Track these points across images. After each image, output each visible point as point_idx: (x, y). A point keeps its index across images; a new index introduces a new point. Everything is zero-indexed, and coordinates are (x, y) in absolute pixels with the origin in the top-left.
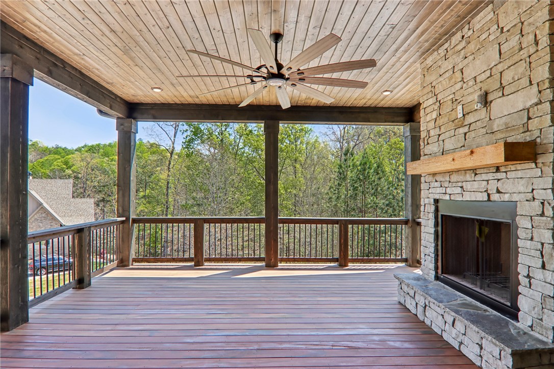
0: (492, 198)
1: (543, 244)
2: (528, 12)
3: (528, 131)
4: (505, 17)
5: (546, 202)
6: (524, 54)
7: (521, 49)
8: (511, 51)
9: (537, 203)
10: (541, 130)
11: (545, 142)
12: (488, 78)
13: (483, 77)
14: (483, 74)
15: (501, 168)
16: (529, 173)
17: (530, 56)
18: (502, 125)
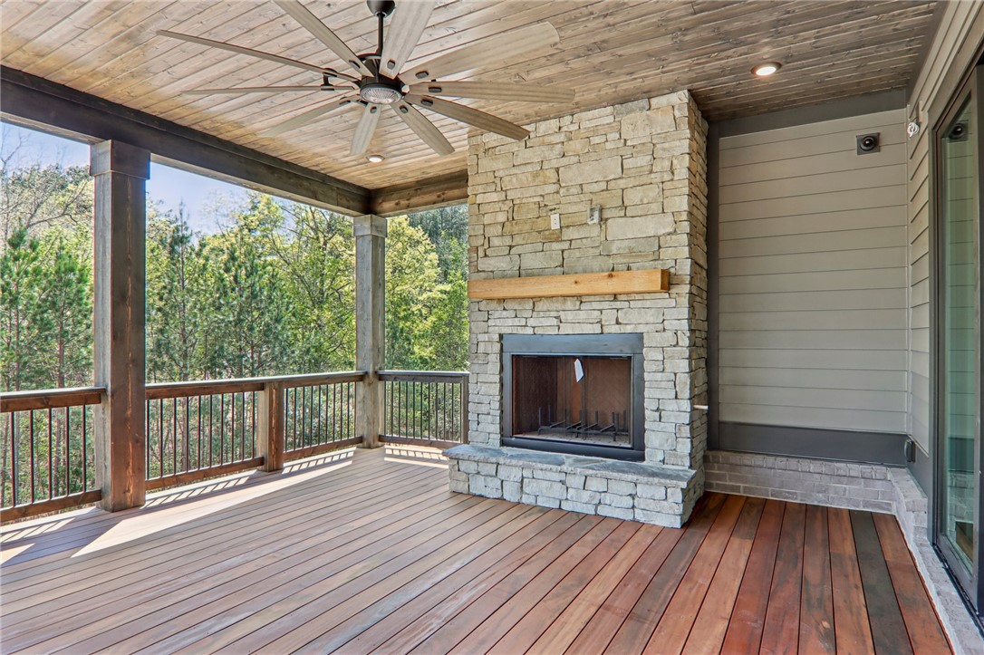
0: (606, 330)
1: (675, 374)
2: (663, 136)
3: (659, 259)
4: (633, 130)
5: (679, 333)
6: (655, 178)
7: (651, 172)
8: (638, 170)
9: (669, 334)
10: (676, 260)
11: (680, 273)
12: (603, 191)
13: (596, 188)
14: (595, 185)
15: (618, 296)
16: (660, 303)
17: (663, 183)
18: (624, 249)
